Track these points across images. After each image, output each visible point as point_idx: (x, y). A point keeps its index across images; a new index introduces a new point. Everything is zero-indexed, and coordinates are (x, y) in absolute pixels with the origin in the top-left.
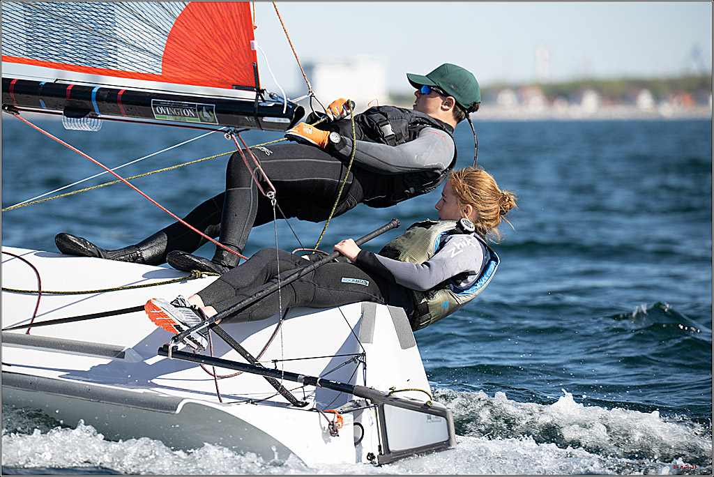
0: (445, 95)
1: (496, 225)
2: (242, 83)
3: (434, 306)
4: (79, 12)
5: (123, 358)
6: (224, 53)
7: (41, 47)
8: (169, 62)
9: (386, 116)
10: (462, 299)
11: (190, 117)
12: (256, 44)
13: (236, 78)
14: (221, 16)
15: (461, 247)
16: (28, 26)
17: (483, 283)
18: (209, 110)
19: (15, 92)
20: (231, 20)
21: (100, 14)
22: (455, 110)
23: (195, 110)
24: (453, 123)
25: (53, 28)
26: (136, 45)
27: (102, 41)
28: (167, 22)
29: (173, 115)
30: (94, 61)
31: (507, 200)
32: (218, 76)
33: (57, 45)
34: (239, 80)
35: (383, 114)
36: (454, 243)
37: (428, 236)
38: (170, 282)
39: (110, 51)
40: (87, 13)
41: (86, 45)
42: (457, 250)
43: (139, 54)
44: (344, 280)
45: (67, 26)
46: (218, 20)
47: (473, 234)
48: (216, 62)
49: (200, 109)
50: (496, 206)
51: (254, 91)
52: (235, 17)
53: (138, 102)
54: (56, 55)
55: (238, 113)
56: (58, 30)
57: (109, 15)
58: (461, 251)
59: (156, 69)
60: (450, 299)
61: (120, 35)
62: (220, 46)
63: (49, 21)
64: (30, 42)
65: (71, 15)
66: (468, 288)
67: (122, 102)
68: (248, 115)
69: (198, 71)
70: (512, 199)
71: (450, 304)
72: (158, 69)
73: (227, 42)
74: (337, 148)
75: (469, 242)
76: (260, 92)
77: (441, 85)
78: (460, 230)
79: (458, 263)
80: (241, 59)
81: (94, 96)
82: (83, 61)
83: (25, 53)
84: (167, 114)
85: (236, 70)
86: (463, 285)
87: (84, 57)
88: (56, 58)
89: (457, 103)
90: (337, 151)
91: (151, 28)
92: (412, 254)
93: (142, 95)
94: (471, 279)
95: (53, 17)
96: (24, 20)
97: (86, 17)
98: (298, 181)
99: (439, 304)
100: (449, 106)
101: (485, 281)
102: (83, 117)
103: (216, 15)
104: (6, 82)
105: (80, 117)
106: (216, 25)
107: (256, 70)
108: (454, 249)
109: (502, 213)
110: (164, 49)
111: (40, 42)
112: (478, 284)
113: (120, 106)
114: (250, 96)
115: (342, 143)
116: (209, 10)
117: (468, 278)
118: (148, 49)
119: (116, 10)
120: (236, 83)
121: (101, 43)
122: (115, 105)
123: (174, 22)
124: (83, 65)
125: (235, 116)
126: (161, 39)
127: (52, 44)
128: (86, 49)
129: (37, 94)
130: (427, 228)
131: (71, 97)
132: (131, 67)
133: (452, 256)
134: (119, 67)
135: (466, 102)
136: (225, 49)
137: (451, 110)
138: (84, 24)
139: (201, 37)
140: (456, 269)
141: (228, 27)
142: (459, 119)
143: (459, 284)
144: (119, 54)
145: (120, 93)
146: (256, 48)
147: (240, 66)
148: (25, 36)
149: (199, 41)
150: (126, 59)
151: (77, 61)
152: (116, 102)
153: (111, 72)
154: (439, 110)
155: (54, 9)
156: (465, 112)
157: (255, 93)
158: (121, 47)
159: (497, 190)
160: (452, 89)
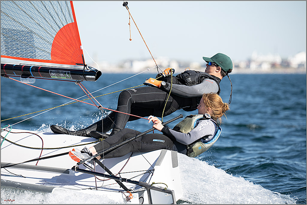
0: (217, 66)
1: (221, 116)
2: (79, 62)
3: (195, 149)
4: (21, 37)
5: (69, 174)
6: (71, 51)
7: (10, 51)
8: (53, 55)
9: (189, 74)
10: (207, 145)
11: (62, 77)
12: (82, 47)
13: (76, 60)
14: (69, 36)
15: (204, 126)
16: (5, 43)
17: (215, 139)
18: (68, 73)
19: (5, 69)
20: (73, 38)
21: (29, 37)
22: (221, 72)
23: (63, 74)
24: (220, 77)
25: (13, 44)
26: (42, 49)
27: (30, 48)
28: (51, 39)
29: (57, 76)
30: (28, 56)
31: (225, 107)
32: (70, 60)
33: (16, 50)
34: (78, 61)
35: (188, 73)
36: (201, 124)
37: (191, 121)
38: (91, 143)
39: (33, 52)
40: (24, 37)
41: (25, 50)
42: (202, 127)
43: (43, 52)
44: (154, 140)
45: (18, 43)
46: (68, 38)
47: (210, 119)
48: (69, 55)
49: (65, 73)
50: (221, 109)
51: (83, 65)
52: (74, 37)
53: (45, 71)
54: (16, 54)
55: (77, 74)
56: (15, 44)
57: (32, 38)
58: (204, 127)
59: (49, 58)
60: (202, 146)
61: (36, 45)
62: (70, 48)
63: (12, 41)
64: (6, 49)
65: (19, 38)
66: (209, 141)
67: (40, 72)
68: (81, 75)
69: (63, 58)
70: (228, 106)
71: (202, 148)
72: (50, 58)
73: (72, 47)
74: (165, 88)
75: (208, 123)
76: (85, 66)
77: (216, 62)
78: (205, 118)
79: (202, 133)
80: (78, 53)
81: (30, 69)
82: (25, 56)
83: (5, 54)
84: (55, 76)
85: (76, 58)
86: (207, 140)
87: (25, 54)
88: (16, 55)
89: (222, 69)
90: (165, 89)
91: (46, 42)
92: (185, 128)
93: (46, 68)
94: (210, 137)
95: (13, 39)
96: (4, 41)
97: (24, 39)
98: (149, 102)
99: (197, 148)
100: (219, 70)
101: (217, 138)
102: (27, 78)
103: (67, 36)
104: (2, 65)
105: (26, 78)
106: (68, 40)
107: (83, 57)
108: (201, 127)
109: (223, 112)
110: (51, 50)
111: (10, 49)
112: (213, 139)
113: (39, 73)
114: (82, 67)
115: (166, 85)
116: (65, 34)
117: (209, 137)
118: (46, 50)
119: (34, 36)
120: (77, 63)
121: (30, 49)
122: (38, 72)
123: (53, 40)
124: (25, 57)
125: (76, 75)
126: (50, 46)
127: (14, 50)
128: (25, 51)
129: (12, 70)
130: (191, 118)
131: (23, 70)
132: (41, 58)
133: (200, 130)
134: (37, 58)
135: (226, 69)
136: (72, 49)
137: (220, 72)
138: (24, 42)
139: (63, 45)
140: (201, 135)
141: (72, 41)
142: (223, 76)
143: (205, 140)
144: (36, 53)
145: (39, 68)
146: (82, 49)
147: (78, 56)
148: (5, 47)
149: (63, 46)
150: (39, 55)
151: (23, 56)
152: (37, 71)
153: (34, 60)
154: (215, 72)
155: (13, 36)
156: (226, 73)
157: (83, 66)
158: (37, 50)
159: (221, 102)
160: (220, 63)
